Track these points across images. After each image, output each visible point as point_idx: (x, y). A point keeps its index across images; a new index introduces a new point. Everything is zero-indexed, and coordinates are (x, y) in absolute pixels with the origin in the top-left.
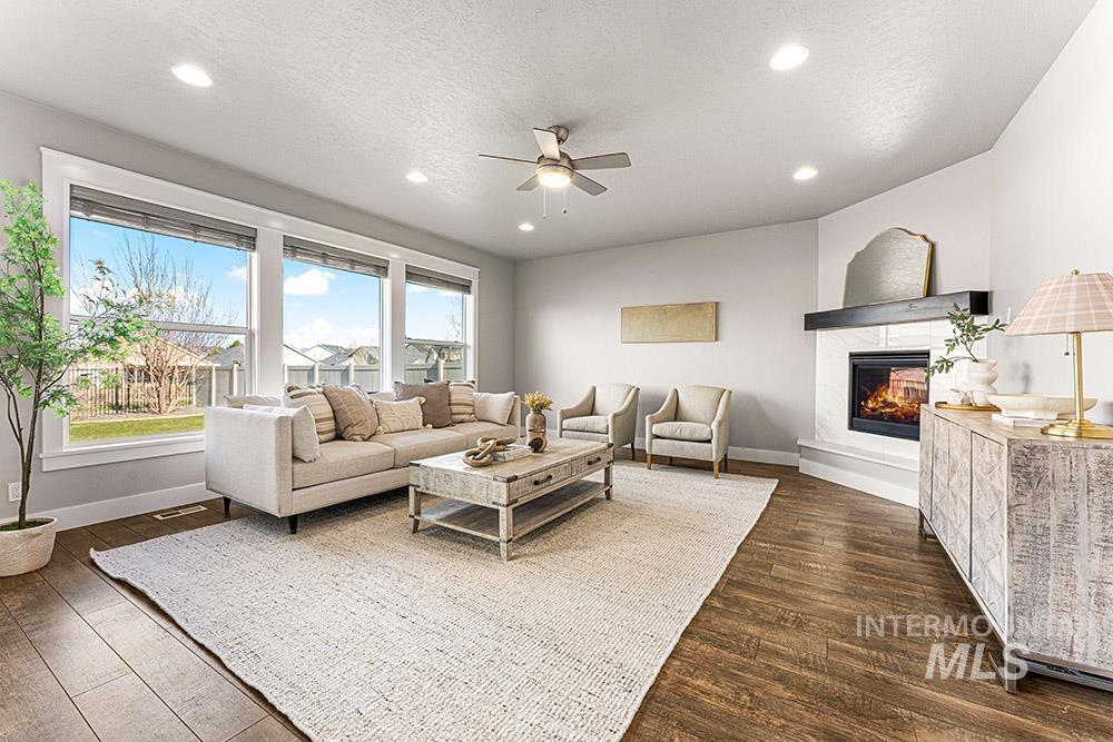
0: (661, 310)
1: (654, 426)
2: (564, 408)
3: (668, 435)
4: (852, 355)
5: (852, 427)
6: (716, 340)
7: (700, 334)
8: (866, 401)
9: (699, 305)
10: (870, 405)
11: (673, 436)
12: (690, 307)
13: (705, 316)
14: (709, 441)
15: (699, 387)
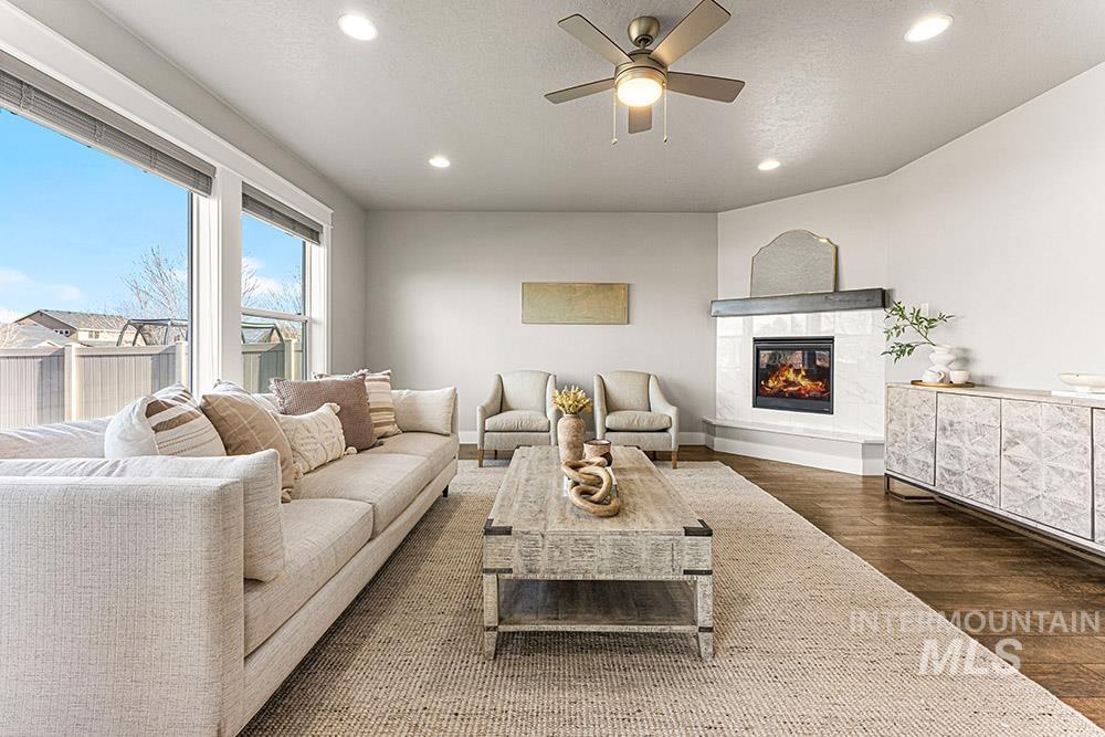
0: (570, 288)
1: (608, 418)
2: (483, 404)
3: (624, 427)
4: (755, 340)
5: (755, 405)
6: (628, 323)
7: (612, 317)
8: (766, 381)
9: (610, 286)
10: (771, 384)
11: (630, 428)
12: (601, 287)
13: (617, 298)
14: (665, 430)
15: (621, 372)
